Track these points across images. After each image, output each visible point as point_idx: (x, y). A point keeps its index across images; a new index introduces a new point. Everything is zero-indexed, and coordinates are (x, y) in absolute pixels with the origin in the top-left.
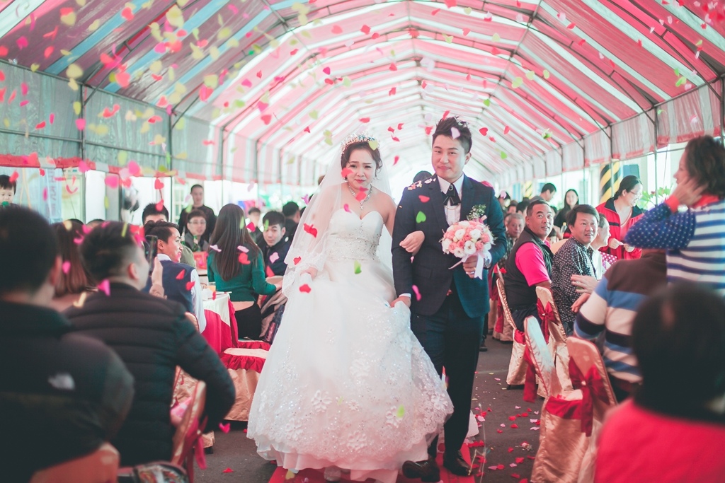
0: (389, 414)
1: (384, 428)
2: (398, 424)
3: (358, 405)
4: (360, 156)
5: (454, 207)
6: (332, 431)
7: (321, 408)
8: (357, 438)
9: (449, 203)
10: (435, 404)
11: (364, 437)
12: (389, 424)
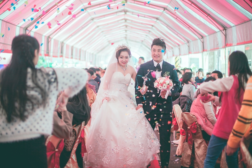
0: (140, 150)
1: (139, 155)
2: (143, 153)
3: (130, 149)
4: (124, 54)
5: (159, 72)
6: (121, 159)
7: (117, 151)
8: (130, 160)
9: (157, 70)
10: (155, 144)
11: (132, 160)
12: (140, 153)
